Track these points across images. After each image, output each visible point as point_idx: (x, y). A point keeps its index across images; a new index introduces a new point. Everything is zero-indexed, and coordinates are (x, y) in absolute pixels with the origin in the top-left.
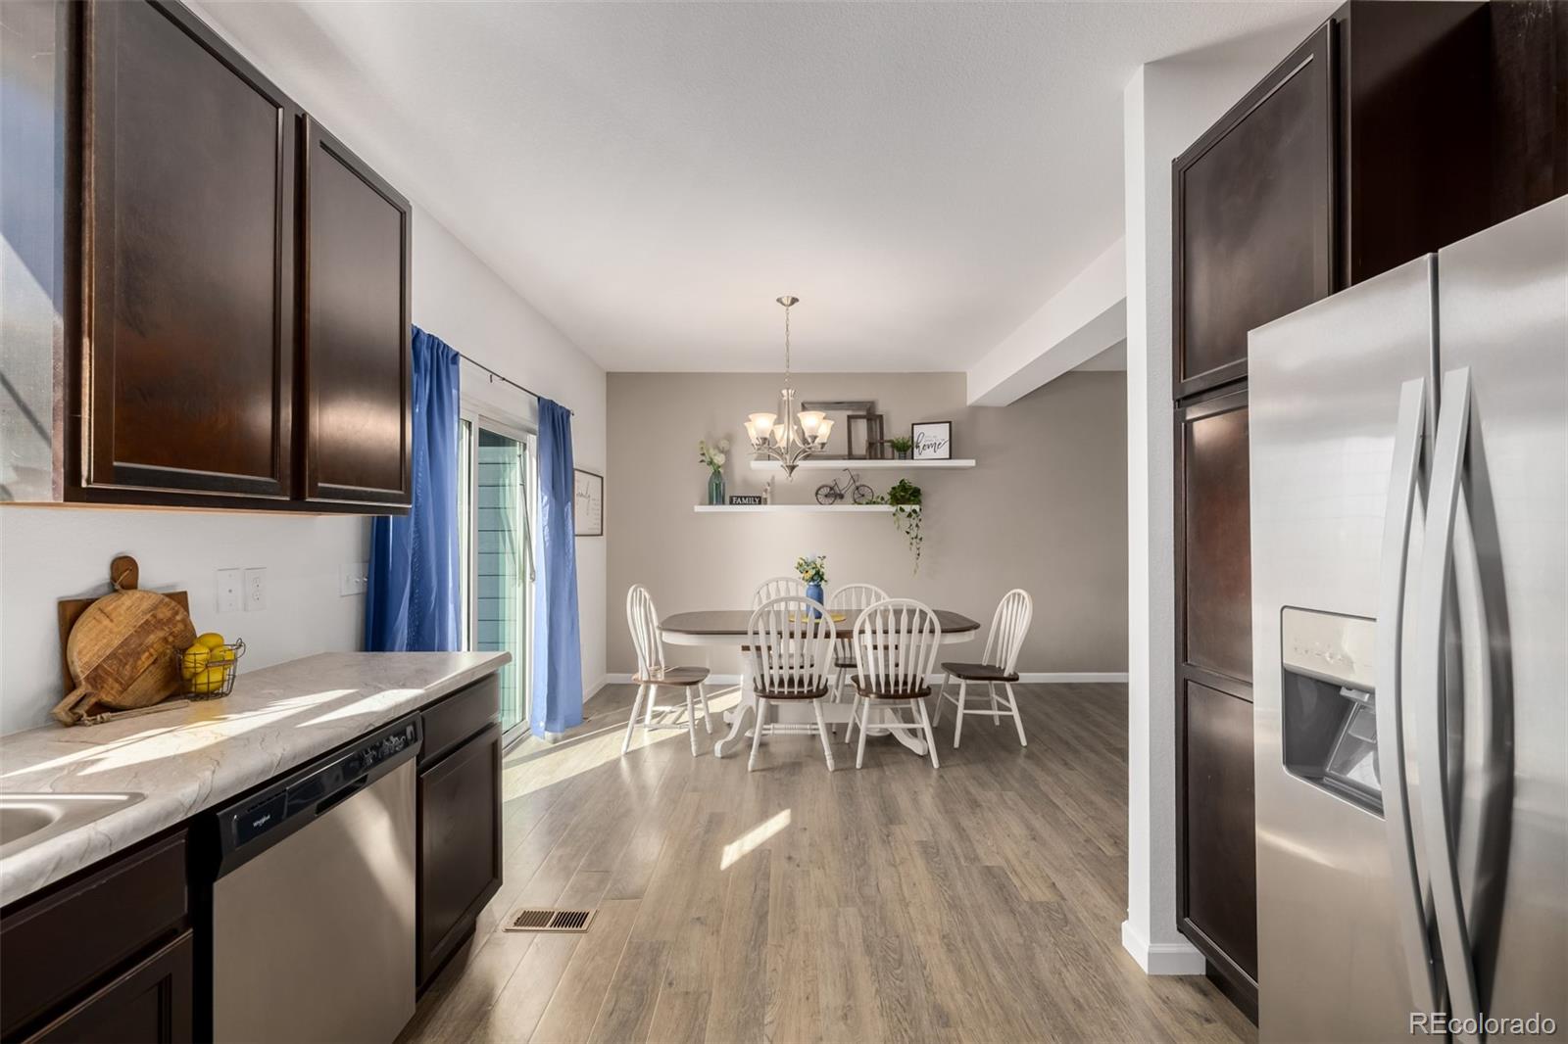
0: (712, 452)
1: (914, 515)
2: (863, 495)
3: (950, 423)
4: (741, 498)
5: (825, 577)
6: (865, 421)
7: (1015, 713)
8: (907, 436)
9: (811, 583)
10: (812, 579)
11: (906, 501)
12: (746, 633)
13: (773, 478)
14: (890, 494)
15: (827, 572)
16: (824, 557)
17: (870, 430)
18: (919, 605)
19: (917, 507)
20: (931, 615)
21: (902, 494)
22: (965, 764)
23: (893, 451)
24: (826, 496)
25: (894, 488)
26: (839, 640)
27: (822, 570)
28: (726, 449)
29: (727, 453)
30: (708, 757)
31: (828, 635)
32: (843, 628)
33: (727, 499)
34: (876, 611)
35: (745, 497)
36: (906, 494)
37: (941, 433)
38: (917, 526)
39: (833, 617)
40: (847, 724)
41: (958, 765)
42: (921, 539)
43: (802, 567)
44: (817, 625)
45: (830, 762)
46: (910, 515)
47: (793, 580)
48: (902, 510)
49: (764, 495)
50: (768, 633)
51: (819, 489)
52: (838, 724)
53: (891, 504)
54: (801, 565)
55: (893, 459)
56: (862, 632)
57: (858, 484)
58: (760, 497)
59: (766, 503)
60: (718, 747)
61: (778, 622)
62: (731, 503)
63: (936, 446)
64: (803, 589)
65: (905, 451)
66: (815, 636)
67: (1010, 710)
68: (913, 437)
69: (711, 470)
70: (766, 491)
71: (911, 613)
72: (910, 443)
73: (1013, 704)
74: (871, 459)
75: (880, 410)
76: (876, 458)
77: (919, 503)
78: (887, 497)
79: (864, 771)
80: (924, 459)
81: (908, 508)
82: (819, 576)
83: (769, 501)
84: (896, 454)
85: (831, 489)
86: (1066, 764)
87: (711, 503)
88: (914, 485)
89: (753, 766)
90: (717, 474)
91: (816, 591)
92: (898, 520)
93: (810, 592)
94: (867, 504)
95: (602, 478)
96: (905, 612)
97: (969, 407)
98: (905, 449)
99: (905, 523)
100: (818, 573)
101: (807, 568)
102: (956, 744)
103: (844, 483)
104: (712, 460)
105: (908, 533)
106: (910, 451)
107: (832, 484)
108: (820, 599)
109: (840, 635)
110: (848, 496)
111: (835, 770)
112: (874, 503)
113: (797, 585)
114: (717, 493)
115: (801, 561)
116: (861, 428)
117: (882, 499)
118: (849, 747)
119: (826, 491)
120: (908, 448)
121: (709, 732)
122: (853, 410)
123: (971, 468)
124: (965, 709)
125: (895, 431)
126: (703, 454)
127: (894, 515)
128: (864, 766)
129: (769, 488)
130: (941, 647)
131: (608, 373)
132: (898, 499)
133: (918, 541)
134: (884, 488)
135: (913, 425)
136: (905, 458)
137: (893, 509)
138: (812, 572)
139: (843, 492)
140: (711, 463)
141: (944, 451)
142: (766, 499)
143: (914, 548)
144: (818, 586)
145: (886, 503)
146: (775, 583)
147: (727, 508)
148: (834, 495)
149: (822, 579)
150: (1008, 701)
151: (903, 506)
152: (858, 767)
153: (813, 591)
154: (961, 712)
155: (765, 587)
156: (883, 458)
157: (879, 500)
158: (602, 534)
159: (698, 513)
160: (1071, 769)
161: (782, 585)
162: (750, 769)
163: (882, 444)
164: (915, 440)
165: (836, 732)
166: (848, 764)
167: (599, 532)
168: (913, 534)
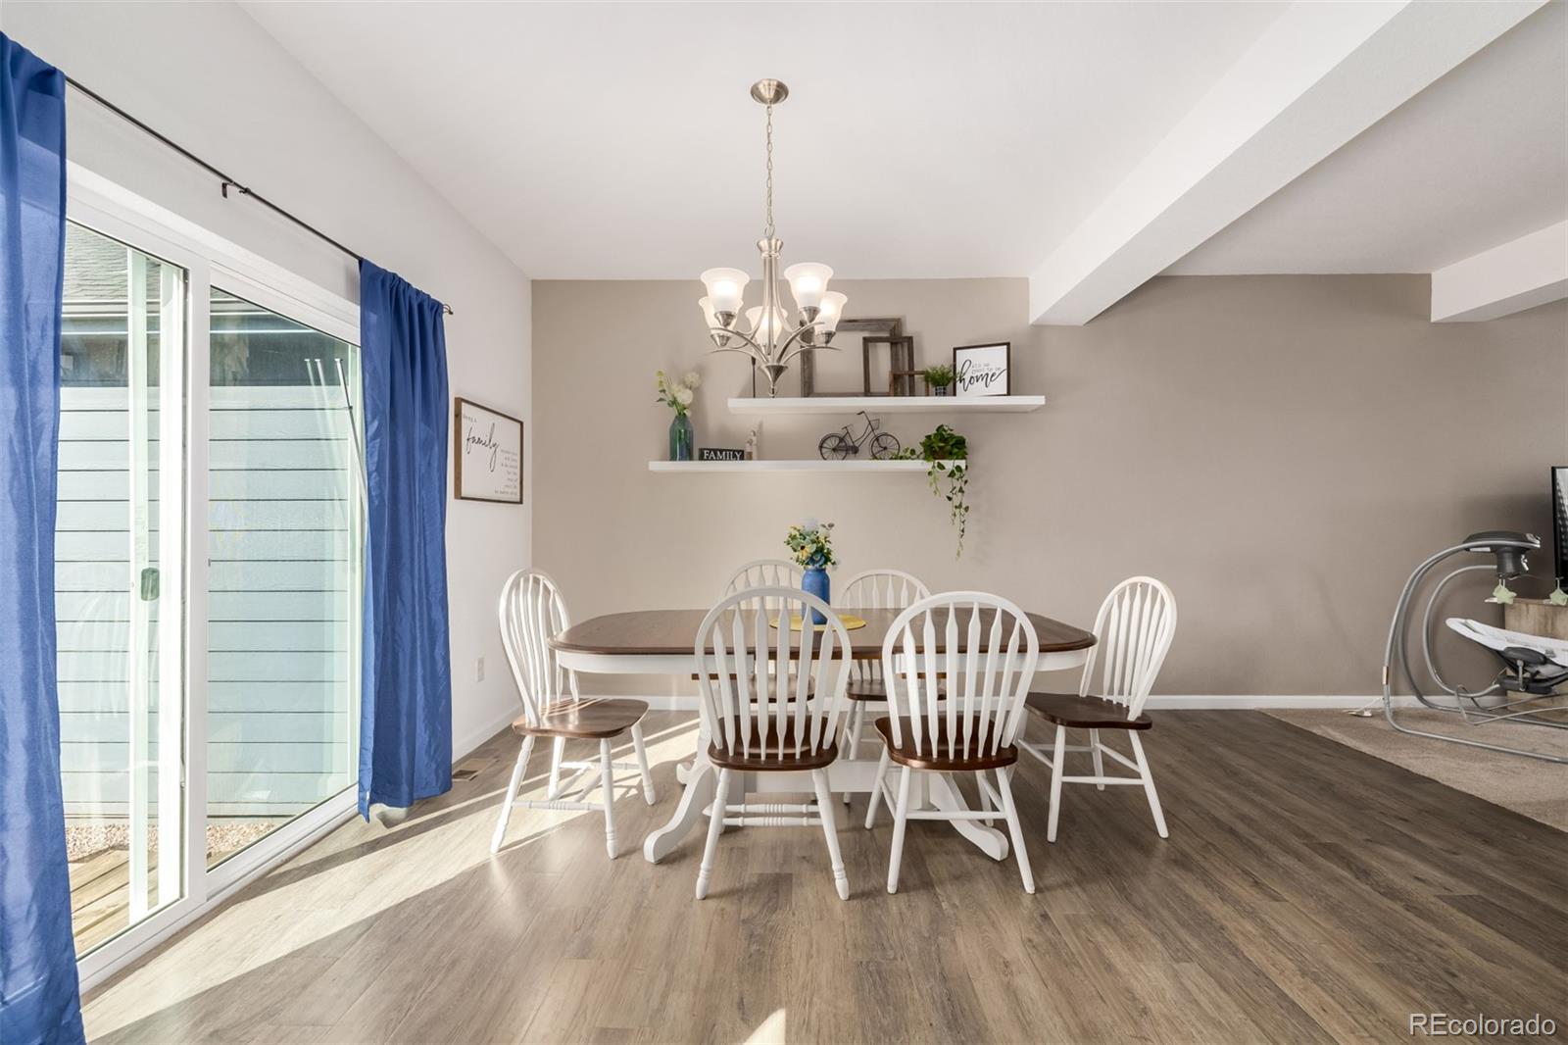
0: (675, 387)
1: (958, 474)
2: (885, 448)
3: (1008, 344)
4: (715, 451)
5: (833, 557)
6: (888, 344)
7: (1147, 781)
8: (948, 365)
9: (810, 567)
10: (811, 560)
11: (950, 455)
12: (690, 652)
13: (761, 425)
14: (923, 444)
15: (836, 549)
16: (831, 526)
17: (895, 358)
18: (1001, 603)
19: (962, 463)
20: (1022, 620)
21: (942, 445)
22: (1079, 884)
23: (927, 387)
24: (834, 450)
25: (928, 437)
26: (856, 661)
27: (827, 546)
28: (696, 384)
29: (697, 391)
30: (634, 857)
31: (837, 654)
32: (865, 642)
33: (696, 454)
34: (924, 613)
35: (721, 451)
36: (945, 445)
37: (997, 358)
38: (961, 490)
39: (844, 621)
40: (869, 795)
41: (1067, 885)
42: (967, 509)
43: (796, 541)
44: (818, 635)
45: (841, 884)
46: (952, 475)
47: (785, 565)
48: (941, 467)
49: (748, 449)
50: (730, 652)
51: (824, 441)
52: (853, 794)
53: (924, 459)
54: (793, 538)
55: (928, 395)
56: (898, 649)
57: (877, 432)
58: (743, 452)
59: (750, 458)
60: (650, 844)
61: (748, 631)
62: (701, 458)
63: (988, 378)
64: (796, 577)
65: (945, 385)
66: (815, 655)
67: (1138, 776)
68: (955, 366)
69: (673, 412)
70: (750, 442)
71: (987, 615)
72: (952, 374)
73: (1143, 766)
74: (896, 395)
75: (909, 330)
76: (903, 395)
77: (964, 458)
78: (919, 449)
79: (903, 897)
80: (969, 396)
81: (949, 464)
82: (820, 557)
83: (754, 455)
84: (932, 389)
85: (842, 440)
86: (1256, 883)
87: (673, 458)
88: (957, 433)
89: (706, 887)
90: (682, 417)
91: (818, 579)
92: (935, 480)
93: (807, 581)
94: (891, 459)
95: (522, 424)
96: (975, 614)
97: (1032, 325)
98: (944, 382)
99: (946, 485)
100: (820, 550)
101: (803, 542)
102: (1052, 836)
103: (859, 431)
104: (675, 398)
105: (950, 499)
106: (951, 384)
107: (842, 433)
108: (824, 592)
109: (858, 654)
110: (865, 448)
111: (851, 897)
112: (901, 458)
113: (791, 570)
114: (684, 444)
115: (794, 532)
116: (883, 354)
117: (913, 452)
118: (873, 838)
119: (832, 443)
120: (949, 380)
121: (649, 803)
122: (871, 331)
123: (1038, 409)
124: (1065, 774)
125: (931, 356)
126: (664, 391)
127: (930, 473)
128: (903, 886)
129: (754, 439)
130: (1038, 676)
131: (535, 283)
132: (935, 452)
133: (962, 510)
134: (915, 436)
135: (955, 349)
136: (945, 394)
137: (928, 466)
138: (810, 548)
139: (857, 444)
140: (674, 402)
141: (1000, 384)
142: (750, 454)
143: (957, 520)
144: (821, 571)
145: (918, 458)
146: (758, 568)
147: (695, 466)
148: (843, 447)
149: (827, 560)
150: (1135, 762)
151: (942, 462)
152: (891, 888)
153: (811, 579)
154: (1058, 780)
155: (743, 575)
156: (912, 394)
157: (908, 454)
158: (521, 502)
159: (655, 473)
160: (1276, 899)
161: (768, 572)
162: (699, 894)
163: (912, 376)
164: (958, 369)
165: (851, 806)
166: (873, 882)
167: (518, 500)
168: (956, 501)
